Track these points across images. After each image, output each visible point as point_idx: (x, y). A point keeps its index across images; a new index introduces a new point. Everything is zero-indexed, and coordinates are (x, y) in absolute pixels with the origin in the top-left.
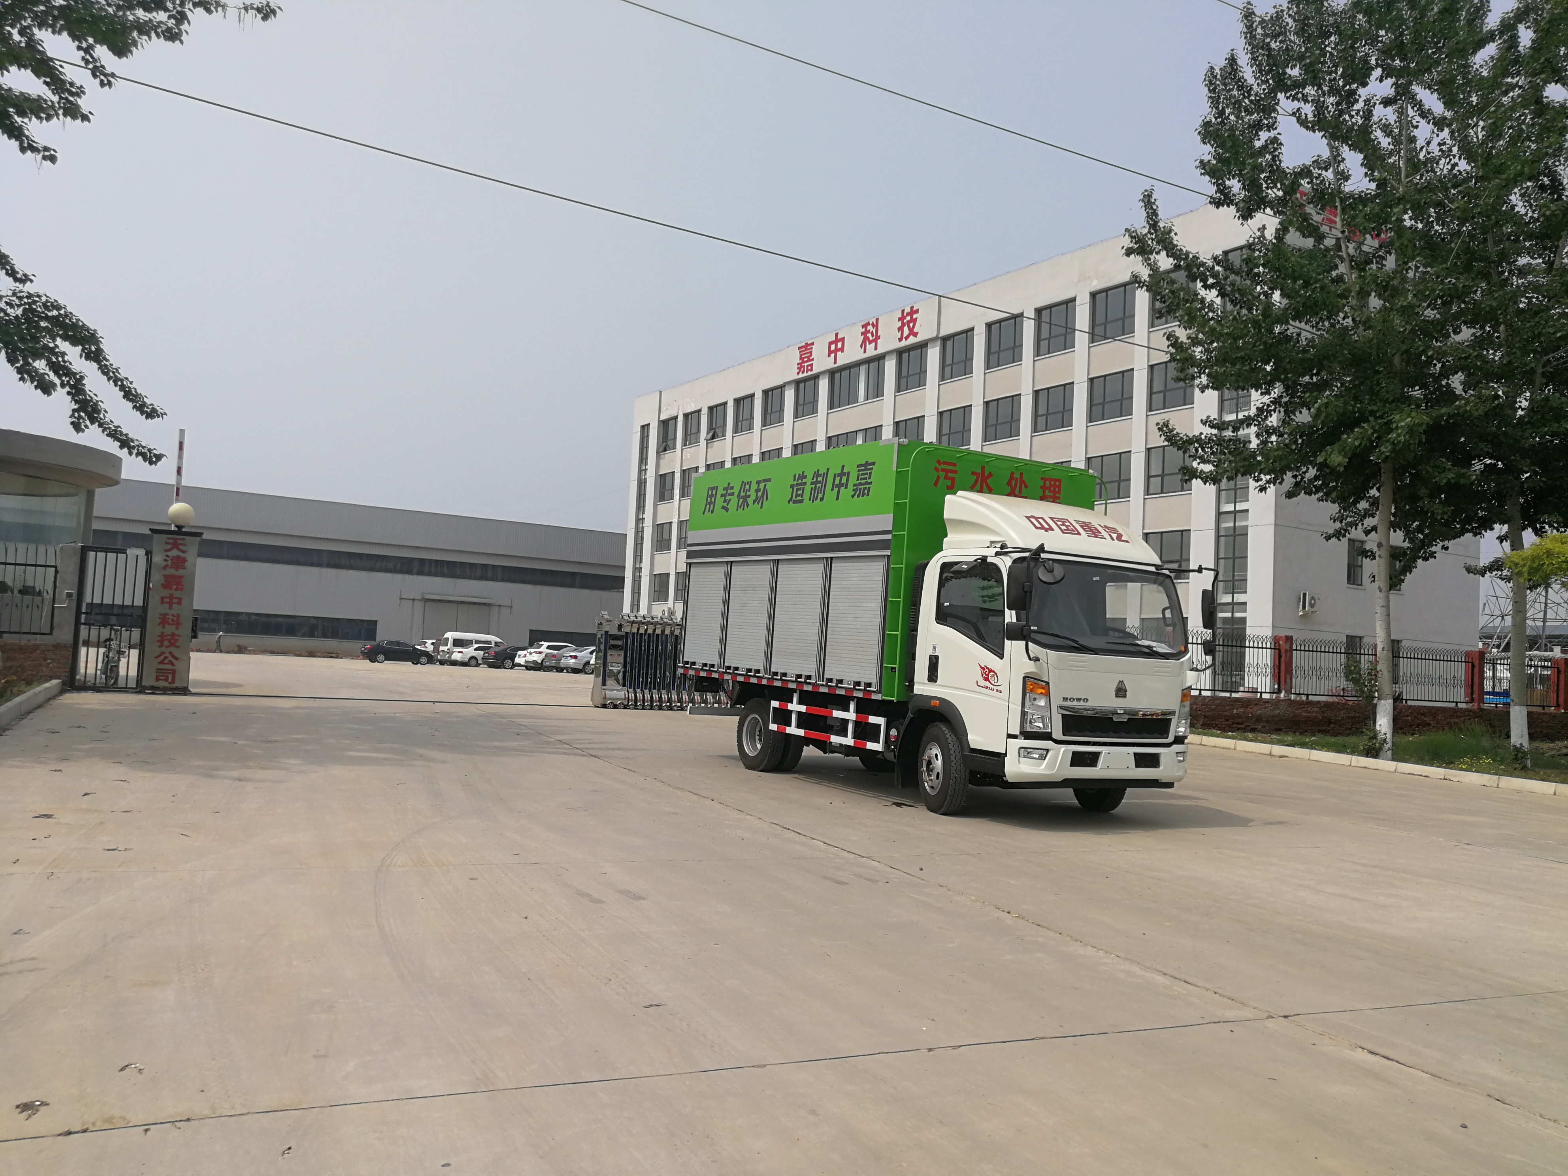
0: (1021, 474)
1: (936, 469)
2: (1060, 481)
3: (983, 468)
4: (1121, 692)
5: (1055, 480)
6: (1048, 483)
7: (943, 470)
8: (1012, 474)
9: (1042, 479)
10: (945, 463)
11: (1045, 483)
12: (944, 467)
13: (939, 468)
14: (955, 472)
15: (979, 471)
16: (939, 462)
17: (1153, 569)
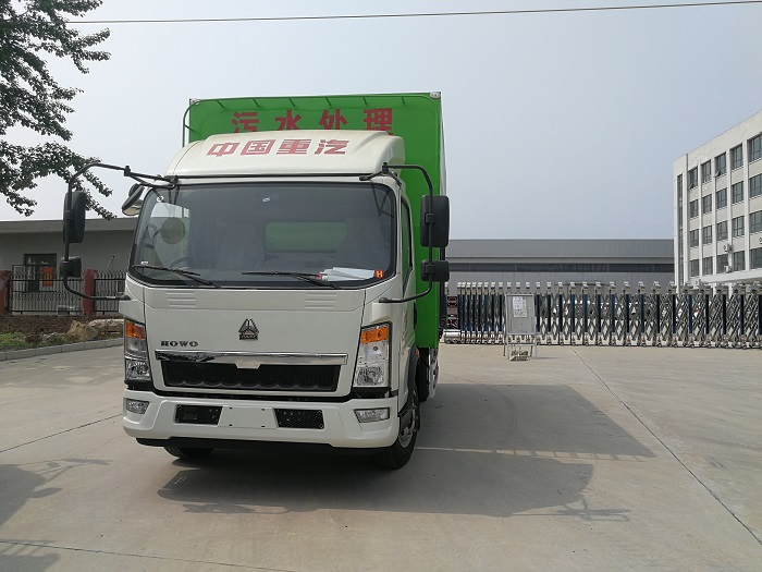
0: (338, 111)
1: (235, 122)
2: (390, 110)
3: (289, 112)
4: (248, 332)
5: (383, 110)
6: (373, 115)
7: (241, 121)
8: (326, 112)
9: (365, 112)
10: (244, 114)
11: (369, 115)
12: (241, 118)
13: (238, 120)
14: (257, 121)
15: (285, 116)
16: (236, 115)
17: (357, 179)
